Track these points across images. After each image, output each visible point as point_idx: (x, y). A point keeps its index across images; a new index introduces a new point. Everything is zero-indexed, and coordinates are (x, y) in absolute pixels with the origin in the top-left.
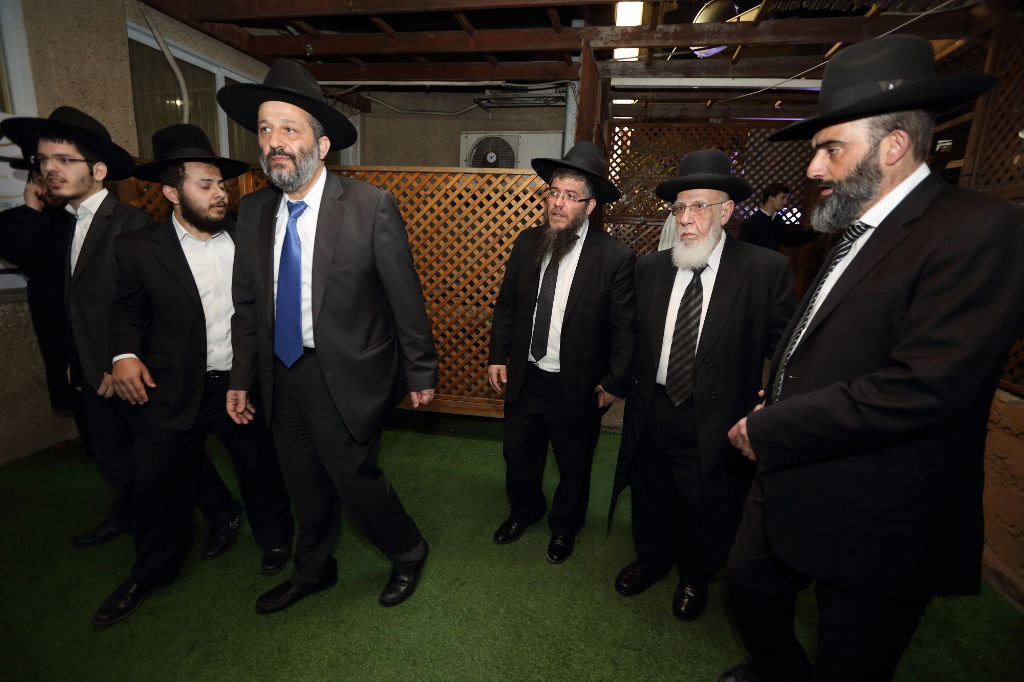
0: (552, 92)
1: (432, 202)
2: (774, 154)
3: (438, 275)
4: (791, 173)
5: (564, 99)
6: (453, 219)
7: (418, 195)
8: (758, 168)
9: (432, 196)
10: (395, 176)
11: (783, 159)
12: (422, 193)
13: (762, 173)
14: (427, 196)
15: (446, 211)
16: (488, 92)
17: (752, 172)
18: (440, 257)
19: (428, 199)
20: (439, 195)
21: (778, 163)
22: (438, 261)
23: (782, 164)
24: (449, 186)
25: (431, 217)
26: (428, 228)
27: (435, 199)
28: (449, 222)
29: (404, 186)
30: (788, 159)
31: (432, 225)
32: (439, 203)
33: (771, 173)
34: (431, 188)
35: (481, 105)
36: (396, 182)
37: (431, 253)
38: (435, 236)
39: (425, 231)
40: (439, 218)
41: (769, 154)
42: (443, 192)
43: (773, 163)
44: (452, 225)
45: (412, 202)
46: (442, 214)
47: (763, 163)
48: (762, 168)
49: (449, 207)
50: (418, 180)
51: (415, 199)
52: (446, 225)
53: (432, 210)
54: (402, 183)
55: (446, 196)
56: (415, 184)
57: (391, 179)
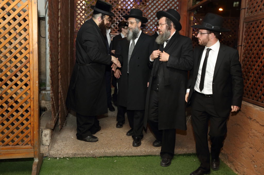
8: (155, 7)
17: (152, 9)
21: (164, 5)
23: (166, 5)
30: (169, 2)
43: (162, 5)
47: (157, 4)
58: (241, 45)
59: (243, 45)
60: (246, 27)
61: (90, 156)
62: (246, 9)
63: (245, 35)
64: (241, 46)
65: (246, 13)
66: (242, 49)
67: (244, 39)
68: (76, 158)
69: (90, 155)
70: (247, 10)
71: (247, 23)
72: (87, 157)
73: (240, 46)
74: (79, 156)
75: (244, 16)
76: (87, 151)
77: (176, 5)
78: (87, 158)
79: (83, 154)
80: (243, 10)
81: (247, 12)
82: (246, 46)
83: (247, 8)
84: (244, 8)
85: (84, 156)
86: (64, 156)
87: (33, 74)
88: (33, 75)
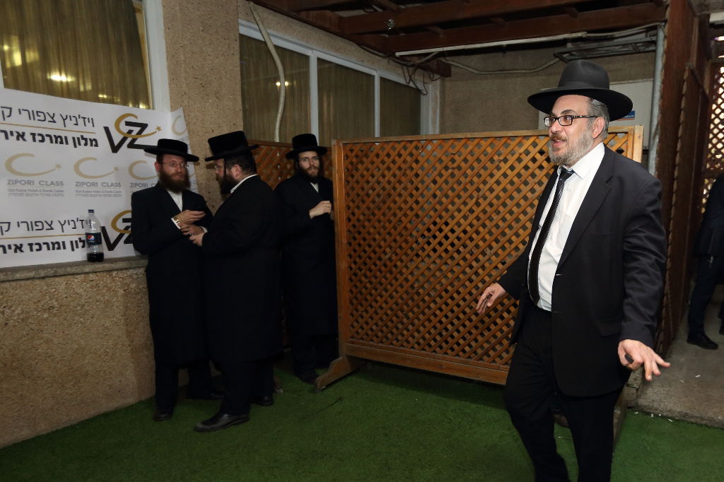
0: (642, 37)
1: (505, 167)
3: (510, 242)
5: (654, 43)
6: (526, 183)
7: (492, 160)
9: (505, 160)
10: (469, 142)
12: (496, 158)
14: (500, 161)
15: (519, 175)
16: (569, 45)
18: (513, 224)
19: (502, 164)
20: (512, 160)
22: (510, 227)
24: (522, 150)
25: (504, 182)
26: (502, 194)
27: (509, 164)
28: (522, 187)
29: (477, 152)
31: (505, 190)
32: (512, 168)
34: (504, 151)
35: (562, 59)
36: (470, 148)
37: (504, 220)
38: (508, 202)
39: (498, 197)
40: (512, 183)
42: (516, 156)
44: (525, 189)
45: (485, 168)
46: (516, 180)
49: (523, 172)
50: (491, 144)
51: (488, 164)
52: (519, 191)
53: (505, 175)
54: (476, 148)
55: (519, 160)
56: (489, 150)
57: (465, 145)
61: (716, 425)
68: (688, 423)
69: (717, 423)
72: (709, 425)
74: (692, 420)
76: (710, 414)
78: (709, 427)
79: (702, 419)
85: (704, 422)
86: (665, 414)
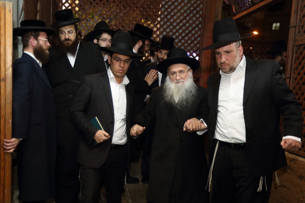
2: (179, 14)
4: (190, 29)
8: (168, 23)
11: (185, 18)
13: (171, 27)
17: (165, 27)
21: (181, 21)
23: (184, 21)
30: (188, 18)
33: (178, 27)
41: (175, 14)
43: (178, 21)
47: (172, 20)
48: (171, 24)
58: (289, 76)
59: (293, 77)
60: (296, 53)
62: (297, 27)
63: (295, 63)
64: (290, 78)
65: (297, 33)
66: (291, 83)
67: (294, 68)
70: (299, 29)
71: (298, 47)
73: (288, 78)
75: (294, 36)
77: (197, 22)
80: (292, 28)
81: (299, 32)
82: (296, 79)
83: (299, 26)
84: (295, 25)
87: (5, 109)
88: (4, 111)
